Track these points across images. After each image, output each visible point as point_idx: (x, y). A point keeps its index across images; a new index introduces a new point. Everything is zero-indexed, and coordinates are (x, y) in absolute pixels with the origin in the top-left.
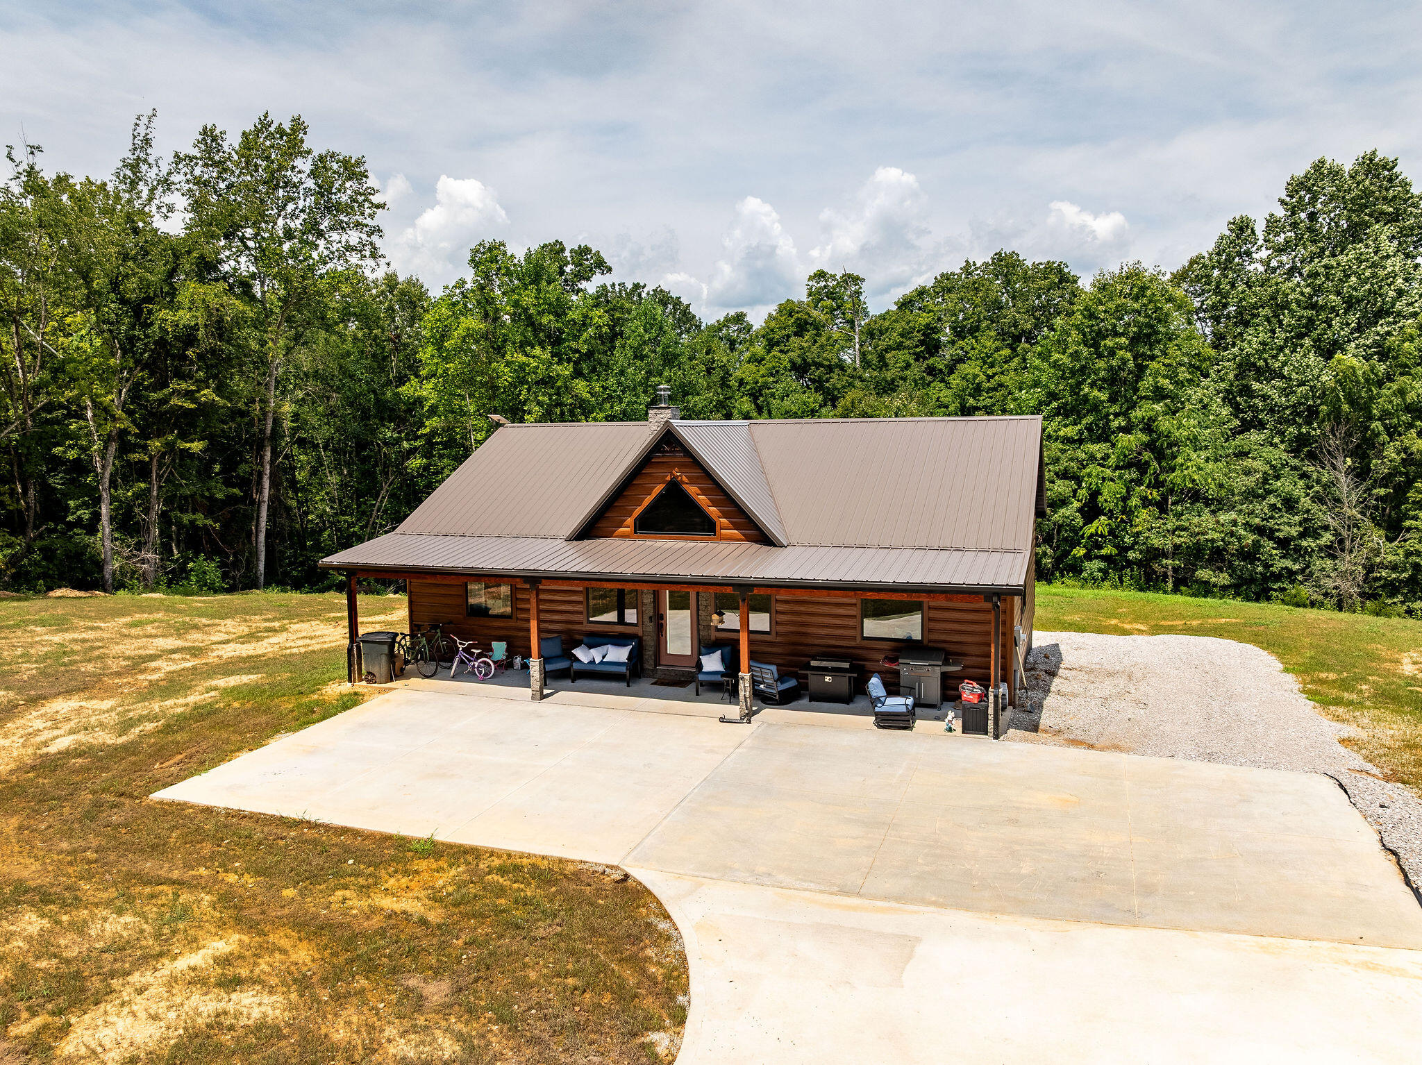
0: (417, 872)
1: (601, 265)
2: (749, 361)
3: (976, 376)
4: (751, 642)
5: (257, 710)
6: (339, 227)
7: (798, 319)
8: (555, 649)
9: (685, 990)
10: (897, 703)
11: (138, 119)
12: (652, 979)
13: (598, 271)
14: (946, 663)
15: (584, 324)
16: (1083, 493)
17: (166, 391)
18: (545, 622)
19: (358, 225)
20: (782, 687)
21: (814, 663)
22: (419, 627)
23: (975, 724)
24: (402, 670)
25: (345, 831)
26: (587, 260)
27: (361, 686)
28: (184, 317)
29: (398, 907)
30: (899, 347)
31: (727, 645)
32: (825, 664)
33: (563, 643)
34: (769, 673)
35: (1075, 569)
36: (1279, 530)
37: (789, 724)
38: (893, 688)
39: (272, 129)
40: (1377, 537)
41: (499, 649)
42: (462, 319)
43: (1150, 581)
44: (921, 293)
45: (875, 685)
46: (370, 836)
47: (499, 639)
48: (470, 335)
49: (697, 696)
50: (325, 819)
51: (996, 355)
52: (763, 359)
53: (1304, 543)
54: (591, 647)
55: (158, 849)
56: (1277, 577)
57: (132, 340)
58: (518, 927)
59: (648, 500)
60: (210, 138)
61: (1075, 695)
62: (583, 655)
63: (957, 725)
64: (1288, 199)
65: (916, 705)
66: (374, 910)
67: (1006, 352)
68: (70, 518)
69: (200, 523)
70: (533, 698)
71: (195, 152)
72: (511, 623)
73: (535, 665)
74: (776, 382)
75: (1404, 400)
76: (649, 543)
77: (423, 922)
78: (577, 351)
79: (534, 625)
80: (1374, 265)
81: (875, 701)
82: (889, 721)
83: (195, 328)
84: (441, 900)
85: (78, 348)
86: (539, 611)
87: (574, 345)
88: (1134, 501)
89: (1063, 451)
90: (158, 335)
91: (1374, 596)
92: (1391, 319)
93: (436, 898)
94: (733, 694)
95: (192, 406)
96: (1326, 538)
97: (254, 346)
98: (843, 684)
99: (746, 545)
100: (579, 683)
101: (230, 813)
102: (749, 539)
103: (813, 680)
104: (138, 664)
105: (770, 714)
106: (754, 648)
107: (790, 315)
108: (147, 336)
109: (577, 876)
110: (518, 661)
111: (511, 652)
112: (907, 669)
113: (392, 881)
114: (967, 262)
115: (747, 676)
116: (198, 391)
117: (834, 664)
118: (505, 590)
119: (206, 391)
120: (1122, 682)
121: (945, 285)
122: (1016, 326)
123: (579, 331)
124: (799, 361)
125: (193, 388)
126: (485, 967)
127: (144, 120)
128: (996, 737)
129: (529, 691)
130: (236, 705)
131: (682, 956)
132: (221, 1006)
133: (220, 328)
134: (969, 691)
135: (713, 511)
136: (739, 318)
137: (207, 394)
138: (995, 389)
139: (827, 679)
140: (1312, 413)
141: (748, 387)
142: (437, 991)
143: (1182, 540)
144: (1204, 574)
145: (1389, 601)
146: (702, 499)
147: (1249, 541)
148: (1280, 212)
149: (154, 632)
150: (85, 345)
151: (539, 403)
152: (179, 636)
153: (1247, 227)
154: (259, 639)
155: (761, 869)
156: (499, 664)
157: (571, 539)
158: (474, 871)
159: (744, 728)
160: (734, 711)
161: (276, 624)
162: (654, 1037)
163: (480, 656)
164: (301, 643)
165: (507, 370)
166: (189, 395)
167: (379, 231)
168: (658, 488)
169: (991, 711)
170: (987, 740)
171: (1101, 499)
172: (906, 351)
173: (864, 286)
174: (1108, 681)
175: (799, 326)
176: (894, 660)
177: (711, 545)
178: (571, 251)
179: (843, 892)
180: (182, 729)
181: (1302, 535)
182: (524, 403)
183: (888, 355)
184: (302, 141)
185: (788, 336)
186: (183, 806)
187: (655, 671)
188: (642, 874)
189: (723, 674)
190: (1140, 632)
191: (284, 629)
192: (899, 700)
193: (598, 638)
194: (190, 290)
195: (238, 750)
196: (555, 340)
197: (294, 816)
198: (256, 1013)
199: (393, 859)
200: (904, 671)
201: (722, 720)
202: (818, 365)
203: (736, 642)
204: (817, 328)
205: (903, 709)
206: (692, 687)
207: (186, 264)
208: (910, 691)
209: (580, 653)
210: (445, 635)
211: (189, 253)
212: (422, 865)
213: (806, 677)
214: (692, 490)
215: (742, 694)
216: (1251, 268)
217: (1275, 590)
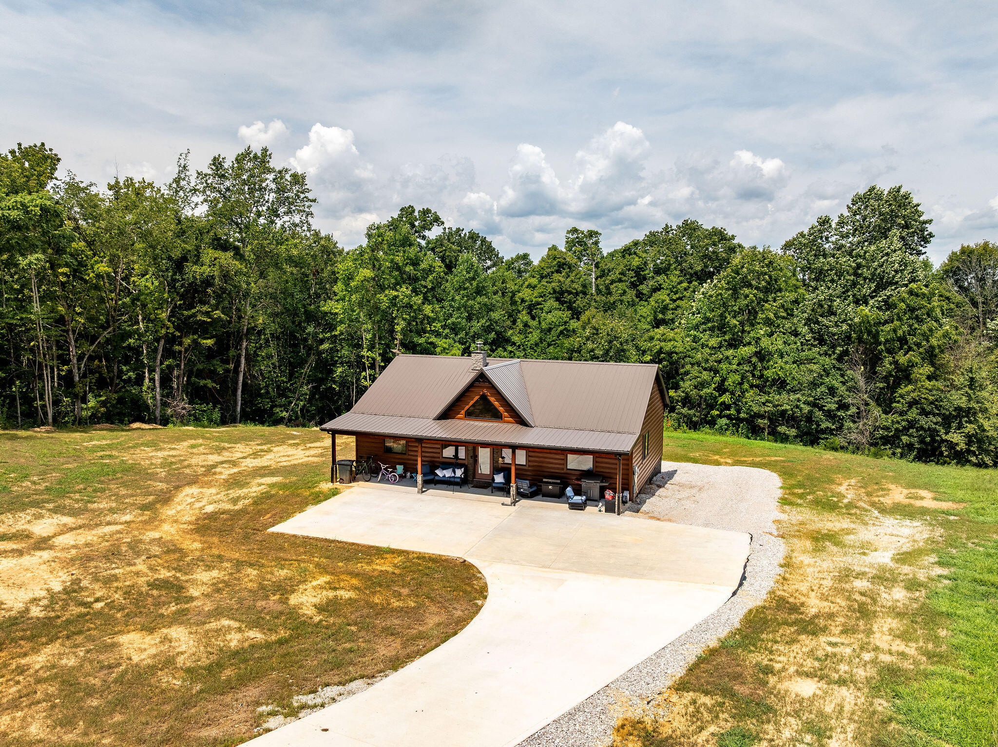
0: (386, 558)
1: (437, 220)
2: (527, 288)
3: (663, 301)
4: (516, 469)
5: (293, 494)
6: (289, 212)
7: (559, 262)
8: (427, 470)
9: (487, 591)
10: (578, 499)
11: (181, 155)
12: (476, 589)
13: (435, 224)
14: (602, 482)
15: (430, 270)
16: (717, 379)
17: (193, 311)
18: (425, 457)
19: (299, 211)
20: (531, 490)
21: (544, 480)
22: (361, 457)
23: (610, 509)
24: (355, 477)
25: (353, 544)
26: (429, 217)
27: (337, 485)
28: (206, 270)
29: (383, 569)
30: (620, 281)
31: (505, 470)
32: (550, 480)
33: (431, 466)
34: (525, 485)
35: (712, 423)
36: (825, 406)
37: (533, 507)
38: (578, 492)
39: (252, 156)
40: (876, 411)
41: (400, 469)
42: (361, 270)
43: (755, 431)
44: (636, 244)
45: (569, 491)
46: (363, 546)
47: (400, 464)
48: (366, 280)
49: (492, 493)
50: (345, 540)
51: (679, 286)
52: (536, 286)
53: (839, 414)
54: (443, 469)
55: (282, 549)
56: (823, 431)
57: (174, 280)
58: (427, 575)
59: (472, 403)
60: (217, 163)
61: (666, 497)
62: (440, 473)
63: (603, 509)
64: (851, 206)
65: (586, 500)
66: (374, 570)
67: (685, 285)
68: (124, 377)
69: (209, 385)
70: (418, 492)
71: (210, 172)
72: (405, 457)
73: (419, 478)
74: (544, 301)
75: (896, 335)
76: (472, 423)
77: (394, 573)
78: (425, 287)
79: (419, 460)
80: (887, 254)
81: (568, 498)
82: (575, 507)
83: (213, 277)
84: (398, 567)
85: (145, 286)
86: (422, 452)
87: (423, 283)
88: (746, 386)
89: (711, 355)
90: (192, 280)
91: (875, 445)
92: (893, 288)
93: (395, 566)
94: (508, 493)
95: (209, 320)
96: (853, 410)
97: (244, 286)
98: (557, 489)
99: (516, 425)
100: (438, 486)
101: (304, 537)
102: (517, 422)
103: (544, 487)
104: (210, 469)
105: (524, 502)
106: (518, 472)
107: (554, 259)
108: (183, 279)
109: (446, 560)
110: (409, 474)
111: (406, 470)
112: (585, 484)
113: (378, 561)
114: (667, 225)
115: (514, 485)
116: (213, 311)
117: (553, 481)
118: (403, 442)
119: (217, 312)
120: (694, 491)
121: (652, 240)
122: (692, 269)
123: (427, 274)
124: (558, 289)
125: (210, 310)
126: (420, 585)
127: (184, 156)
128: (619, 514)
129: (416, 489)
130: (281, 492)
131: (486, 584)
132: (335, 594)
133: (226, 276)
134: (609, 494)
135: (501, 409)
136: (525, 256)
137: (217, 313)
138: (676, 309)
139: (550, 487)
140: (849, 337)
141: (527, 304)
142: (405, 591)
143: (769, 408)
144: (782, 429)
145: (882, 447)
146: (496, 404)
147: (806, 411)
148: (846, 213)
149: (205, 451)
150: (149, 284)
151: (404, 319)
152: (219, 454)
153: (827, 222)
154: (261, 456)
155: (514, 559)
156: (401, 476)
157: (435, 419)
158: (408, 558)
159: (512, 509)
160: (508, 500)
161: (265, 447)
162: (477, 601)
163: (392, 472)
164: (284, 459)
165: (385, 299)
166: (207, 314)
167: (312, 214)
168: (477, 398)
169: (616, 503)
170: (615, 515)
171: (726, 383)
172: (624, 284)
173: (601, 238)
174: (688, 491)
175: (559, 266)
176: (579, 480)
177: (500, 425)
178: (419, 211)
179: (543, 567)
180: (262, 503)
181: (838, 409)
182: (395, 318)
183: (612, 287)
184: (268, 162)
185: (552, 273)
186: (282, 535)
187: (473, 481)
188: (471, 560)
189: (504, 484)
190: (726, 464)
191: (269, 451)
192: (579, 498)
193: (446, 465)
194: (209, 254)
195: (295, 512)
196: (413, 280)
197: (331, 538)
198: (347, 596)
199: (376, 554)
200: (583, 485)
201: (503, 504)
202: (570, 293)
203: (510, 469)
204: (570, 268)
205: (581, 501)
206: (490, 489)
207: (207, 239)
208: (585, 494)
209: (438, 472)
210: (375, 461)
211: (208, 232)
212: (388, 556)
213: (541, 486)
214: (492, 399)
215: (512, 493)
216: (827, 246)
217: (822, 439)
